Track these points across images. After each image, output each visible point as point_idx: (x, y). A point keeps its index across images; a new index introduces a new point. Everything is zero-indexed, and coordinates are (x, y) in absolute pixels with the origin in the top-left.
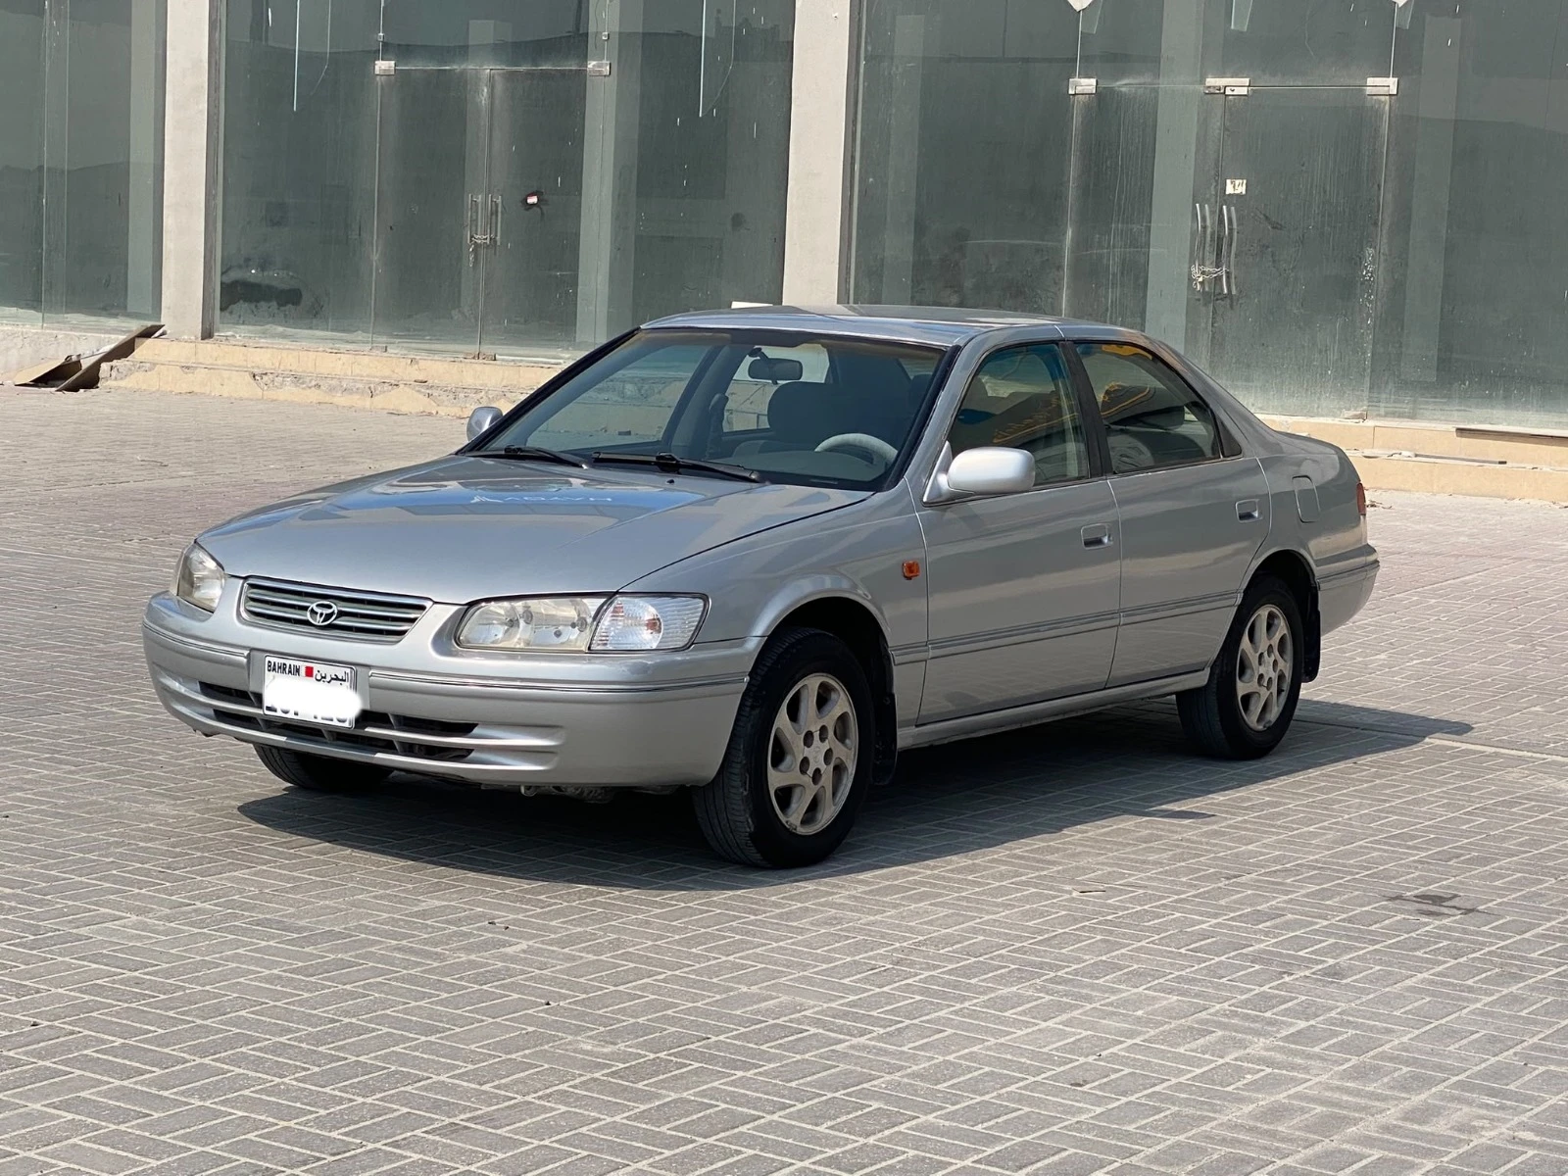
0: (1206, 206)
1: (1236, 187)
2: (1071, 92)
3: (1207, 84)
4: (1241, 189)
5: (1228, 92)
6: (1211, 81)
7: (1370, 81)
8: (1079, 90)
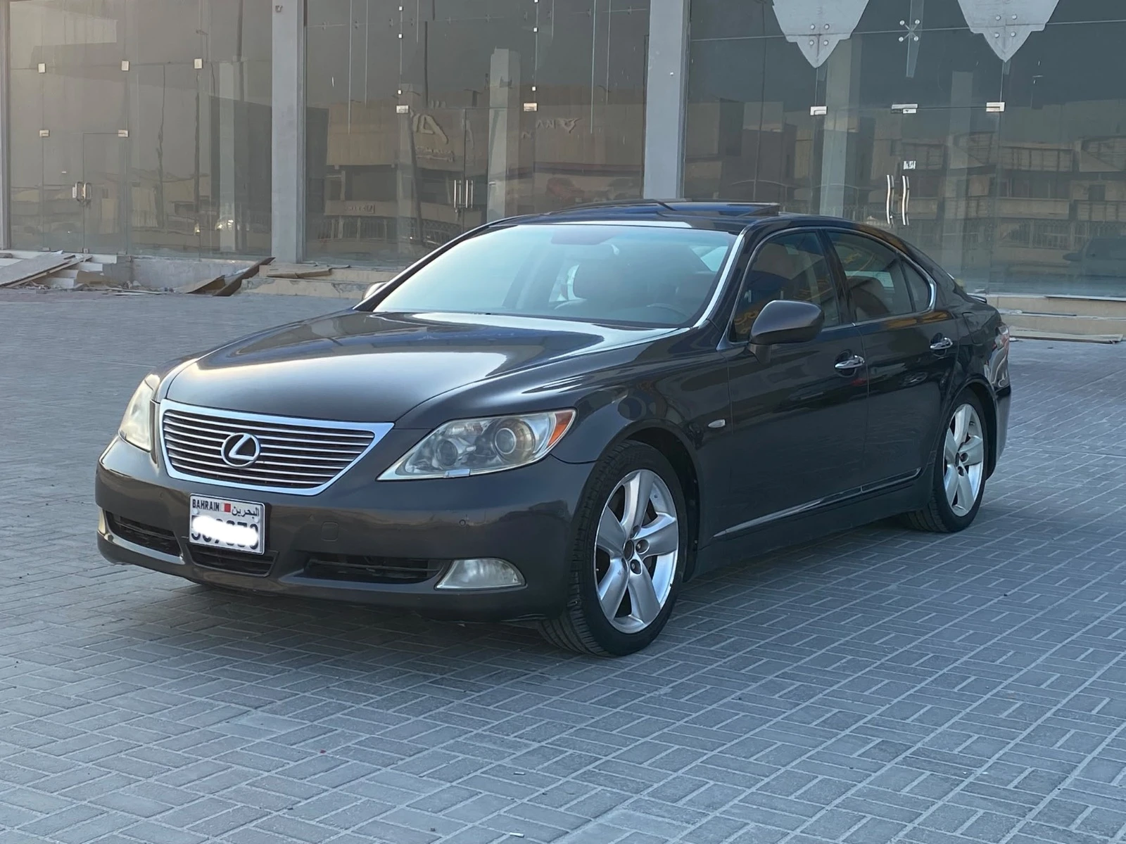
0: (892, 177)
1: (910, 165)
2: (812, 113)
3: (893, 108)
4: (913, 166)
5: (905, 112)
6: (895, 106)
7: (989, 104)
8: (817, 113)
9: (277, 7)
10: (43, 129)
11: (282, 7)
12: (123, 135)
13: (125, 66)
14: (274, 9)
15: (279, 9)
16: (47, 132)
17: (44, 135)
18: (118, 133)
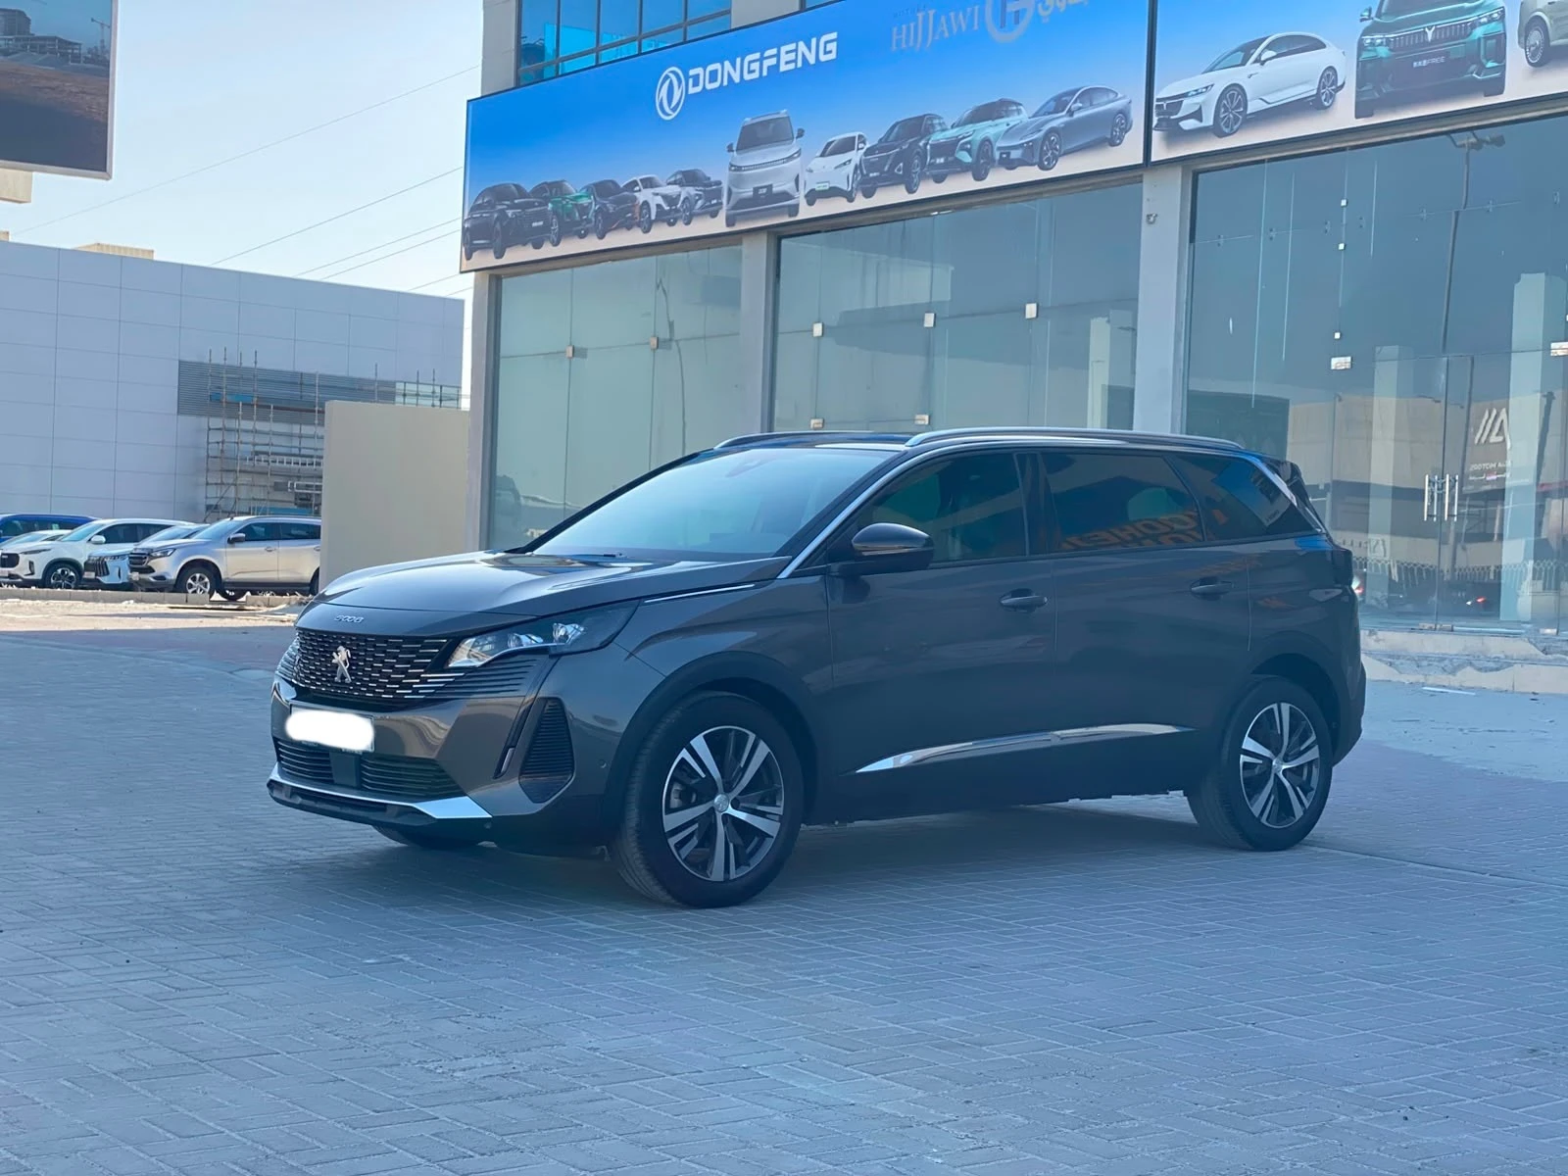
9: (1149, 216)
10: (816, 418)
11: (1156, 215)
12: (923, 423)
13: (929, 320)
14: (1144, 218)
15: (1152, 219)
16: (821, 421)
17: (816, 426)
18: (914, 420)
